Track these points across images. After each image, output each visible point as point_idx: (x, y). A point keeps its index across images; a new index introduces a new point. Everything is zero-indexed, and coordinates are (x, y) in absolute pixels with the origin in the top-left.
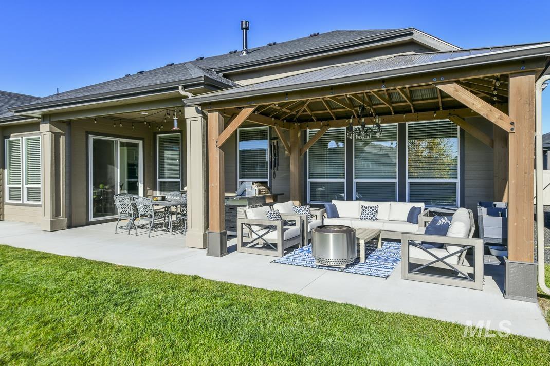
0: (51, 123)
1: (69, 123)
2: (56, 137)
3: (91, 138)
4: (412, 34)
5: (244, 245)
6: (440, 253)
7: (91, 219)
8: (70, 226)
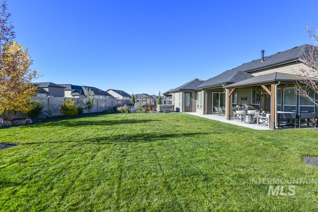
0: (204, 90)
1: (208, 90)
2: (205, 93)
3: (213, 93)
4: (298, 59)
5: (235, 119)
6: (264, 120)
7: (212, 113)
8: (207, 114)
